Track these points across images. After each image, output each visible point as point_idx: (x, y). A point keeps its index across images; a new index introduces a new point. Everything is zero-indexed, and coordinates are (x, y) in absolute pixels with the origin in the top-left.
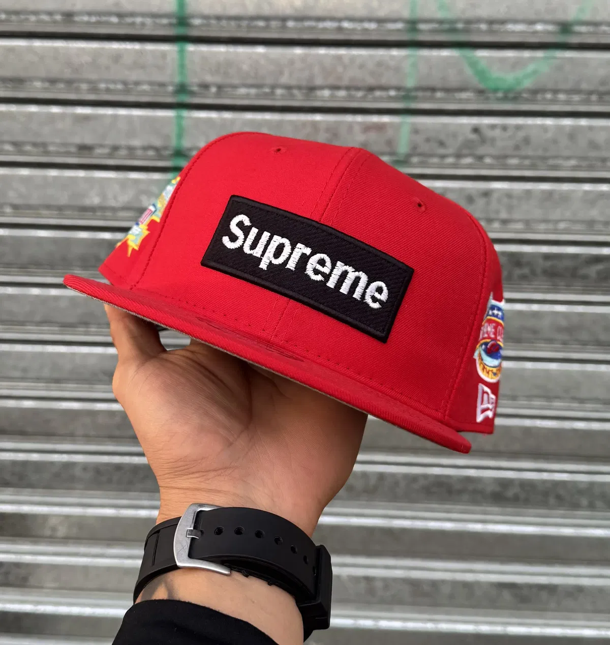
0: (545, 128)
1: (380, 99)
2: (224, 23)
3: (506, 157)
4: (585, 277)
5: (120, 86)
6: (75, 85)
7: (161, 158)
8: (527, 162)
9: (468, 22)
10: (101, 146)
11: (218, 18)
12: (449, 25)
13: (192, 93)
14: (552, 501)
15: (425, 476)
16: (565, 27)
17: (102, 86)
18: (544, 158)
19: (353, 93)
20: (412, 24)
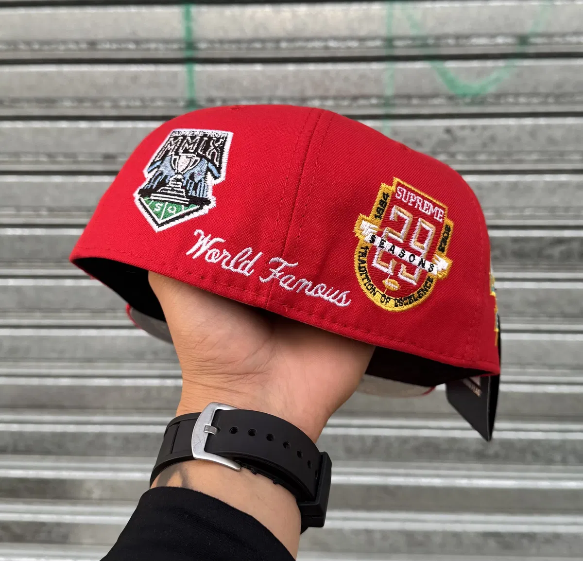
0: (508, 128)
1: (364, 106)
2: (226, 46)
3: (475, 153)
4: (550, 257)
5: (138, 103)
6: (99, 104)
8: (494, 158)
9: (438, 38)
10: (122, 155)
11: (221, 42)
12: (421, 41)
14: (529, 457)
15: (416, 438)
16: (523, 39)
17: (123, 103)
18: (509, 154)
19: (340, 102)
20: (389, 41)
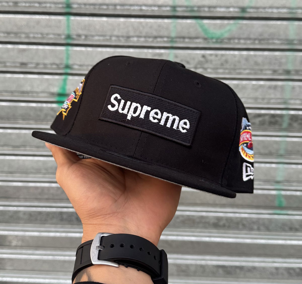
0: (234, 56)
1: (160, 42)
2: (88, 7)
3: (217, 69)
5: (40, 36)
6: (19, 35)
7: (59, 68)
8: (227, 71)
9: (199, 7)
10: (31, 63)
11: (85, 4)
12: (191, 9)
13: (73, 39)
14: (241, 227)
15: (182, 216)
16: (243, 10)
17: (32, 35)
18: (235, 69)
19: (148, 39)
20: (174, 8)
